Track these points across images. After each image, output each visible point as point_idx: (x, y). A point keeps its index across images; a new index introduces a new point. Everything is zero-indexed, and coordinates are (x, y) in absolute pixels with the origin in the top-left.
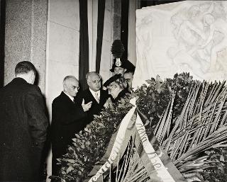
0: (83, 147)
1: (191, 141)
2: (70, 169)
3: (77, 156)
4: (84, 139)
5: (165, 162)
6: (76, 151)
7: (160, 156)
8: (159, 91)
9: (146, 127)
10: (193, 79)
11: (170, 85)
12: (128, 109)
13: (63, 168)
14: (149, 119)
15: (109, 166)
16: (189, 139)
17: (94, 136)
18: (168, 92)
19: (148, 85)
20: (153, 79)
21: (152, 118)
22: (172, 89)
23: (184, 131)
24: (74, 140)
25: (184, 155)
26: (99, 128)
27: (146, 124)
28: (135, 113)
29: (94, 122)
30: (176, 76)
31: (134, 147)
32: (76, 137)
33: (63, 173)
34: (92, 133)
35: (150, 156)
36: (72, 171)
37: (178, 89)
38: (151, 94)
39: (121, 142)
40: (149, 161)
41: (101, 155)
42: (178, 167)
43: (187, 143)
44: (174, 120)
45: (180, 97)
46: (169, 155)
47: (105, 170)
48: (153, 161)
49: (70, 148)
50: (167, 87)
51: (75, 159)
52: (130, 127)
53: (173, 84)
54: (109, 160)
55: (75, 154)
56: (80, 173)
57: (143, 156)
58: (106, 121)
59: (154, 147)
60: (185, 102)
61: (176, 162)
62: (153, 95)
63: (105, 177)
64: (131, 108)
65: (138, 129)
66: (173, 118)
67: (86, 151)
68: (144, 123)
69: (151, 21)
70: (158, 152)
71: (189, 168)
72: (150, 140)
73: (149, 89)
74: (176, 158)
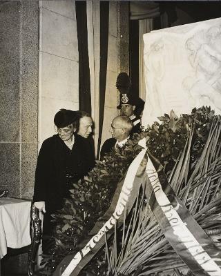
0: (82, 200)
1: (214, 188)
2: (66, 227)
3: (75, 211)
4: (83, 190)
5: (183, 215)
6: (74, 204)
7: (177, 208)
8: (174, 129)
9: (159, 174)
10: (216, 114)
11: (188, 122)
12: (137, 152)
13: (59, 227)
14: (162, 163)
15: (114, 222)
16: (212, 186)
17: (96, 186)
18: (185, 131)
19: (161, 123)
20: (166, 115)
21: (166, 163)
22: (190, 126)
23: (205, 176)
24: (72, 191)
25: (206, 206)
26: (101, 176)
27: (159, 170)
28: (146, 156)
29: (95, 169)
30: (194, 110)
31: (145, 198)
32: (74, 188)
33: (58, 232)
34: (94, 182)
35: (164, 209)
36: (69, 229)
37: (197, 126)
38: (164, 134)
39: (129, 192)
40: (163, 215)
41: (105, 208)
43: (210, 192)
44: (193, 164)
45: (200, 135)
46: (188, 207)
47: (110, 227)
48: (168, 215)
49: (67, 202)
50: (183, 125)
51: (72, 214)
52: (140, 173)
53: (190, 120)
54: (114, 214)
55: (72, 208)
56: (79, 231)
57: (156, 209)
58: (110, 167)
59: (169, 197)
60: (205, 142)
61: (197, 215)
62: (167, 134)
63: (109, 236)
64: (141, 150)
65: (149, 176)
66: (191, 162)
67: (86, 205)
68: (157, 169)
70: (174, 204)
71: (213, 223)
72: (164, 189)
73: (161, 127)
74: (197, 211)
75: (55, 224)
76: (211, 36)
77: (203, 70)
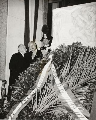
0: (23, 80)
1: (80, 77)
2: (16, 92)
4: (24, 76)
5: (66, 89)
6: (20, 82)
7: (63, 85)
8: (64, 51)
9: (57, 70)
10: (83, 45)
11: (70, 48)
12: (48, 61)
13: (13, 91)
14: (58, 66)
15: (36, 90)
16: (79, 76)
17: (30, 75)
18: (69, 52)
19: (59, 48)
20: (61, 45)
21: (60, 66)
22: (71, 50)
23: (77, 72)
24: (19, 76)
25: (76, 85)
26: (32, 71)
27: (57, 69)
28: (52, 63)
29: (29, 67)
30: (74, 43)
31: (50, 80)
32: (20, 75)
33: (13, 93)
34: (29, 73)
35: (58, 85)
36: (17, 93)
37: (74, 50)
39: (43, 78)
40: (57, 88)
41: (33, 84)
42: (73, 91)
43: (78, 79)
44: (72, 67)
45: (75, 54)
46: (68, 85)
47: (35, 92)
48: (59, 88)
49: (17, 81)
50: (68, 50)
51: (19, 86)
52: (48, 70)
53: (72, 48)
54: (37, 87)
55: (19, 84)
56: (21, 94)
57: (55, 86)
58: (36, 67)
59: (60, 80)
60: (77, 57)
61: (72, 88)
62: (61, 54)
63: (34, 96)
64: (49, 60)
65: (53, 71)
66: (71, 65)
67: (25, 82)
68: (56, 68)
69: (61, 16)
70: (62, 83)
71: (78, 92)
72: (58, 77)
73: (59, 50)
75: (11, 90)
76: (82, 11)
77: (78, 26)
